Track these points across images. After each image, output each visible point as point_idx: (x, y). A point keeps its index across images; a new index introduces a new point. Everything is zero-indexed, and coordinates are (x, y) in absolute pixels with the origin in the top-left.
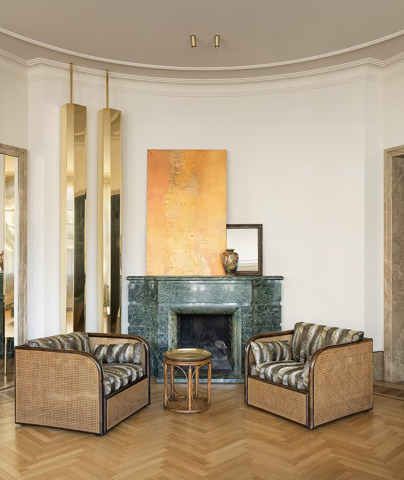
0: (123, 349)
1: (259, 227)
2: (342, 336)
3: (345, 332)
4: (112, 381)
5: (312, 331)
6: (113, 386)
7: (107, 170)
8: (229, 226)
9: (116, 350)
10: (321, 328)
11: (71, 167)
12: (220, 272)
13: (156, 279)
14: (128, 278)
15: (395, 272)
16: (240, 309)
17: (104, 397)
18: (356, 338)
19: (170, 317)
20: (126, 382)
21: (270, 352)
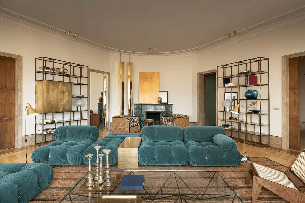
0: (135, 119)
1: (167, 91)
2: (182, 116)
3: (183, 115)
4: (132, 124)
5: (177, 115)
6: (132, 125)
7: (129, 74)
8: (159, 91)
9: (133, 119)
10: (178, 115)
11: (121, 73)
12: (158, 103)
13: (141, 104)
14: (134, 104)
15: (200, 103)
16: (162, 112)
17: (130, 127)
18: (185, 116)
19: (145, 113)
20: (135, 125)
21: (167, 120)
